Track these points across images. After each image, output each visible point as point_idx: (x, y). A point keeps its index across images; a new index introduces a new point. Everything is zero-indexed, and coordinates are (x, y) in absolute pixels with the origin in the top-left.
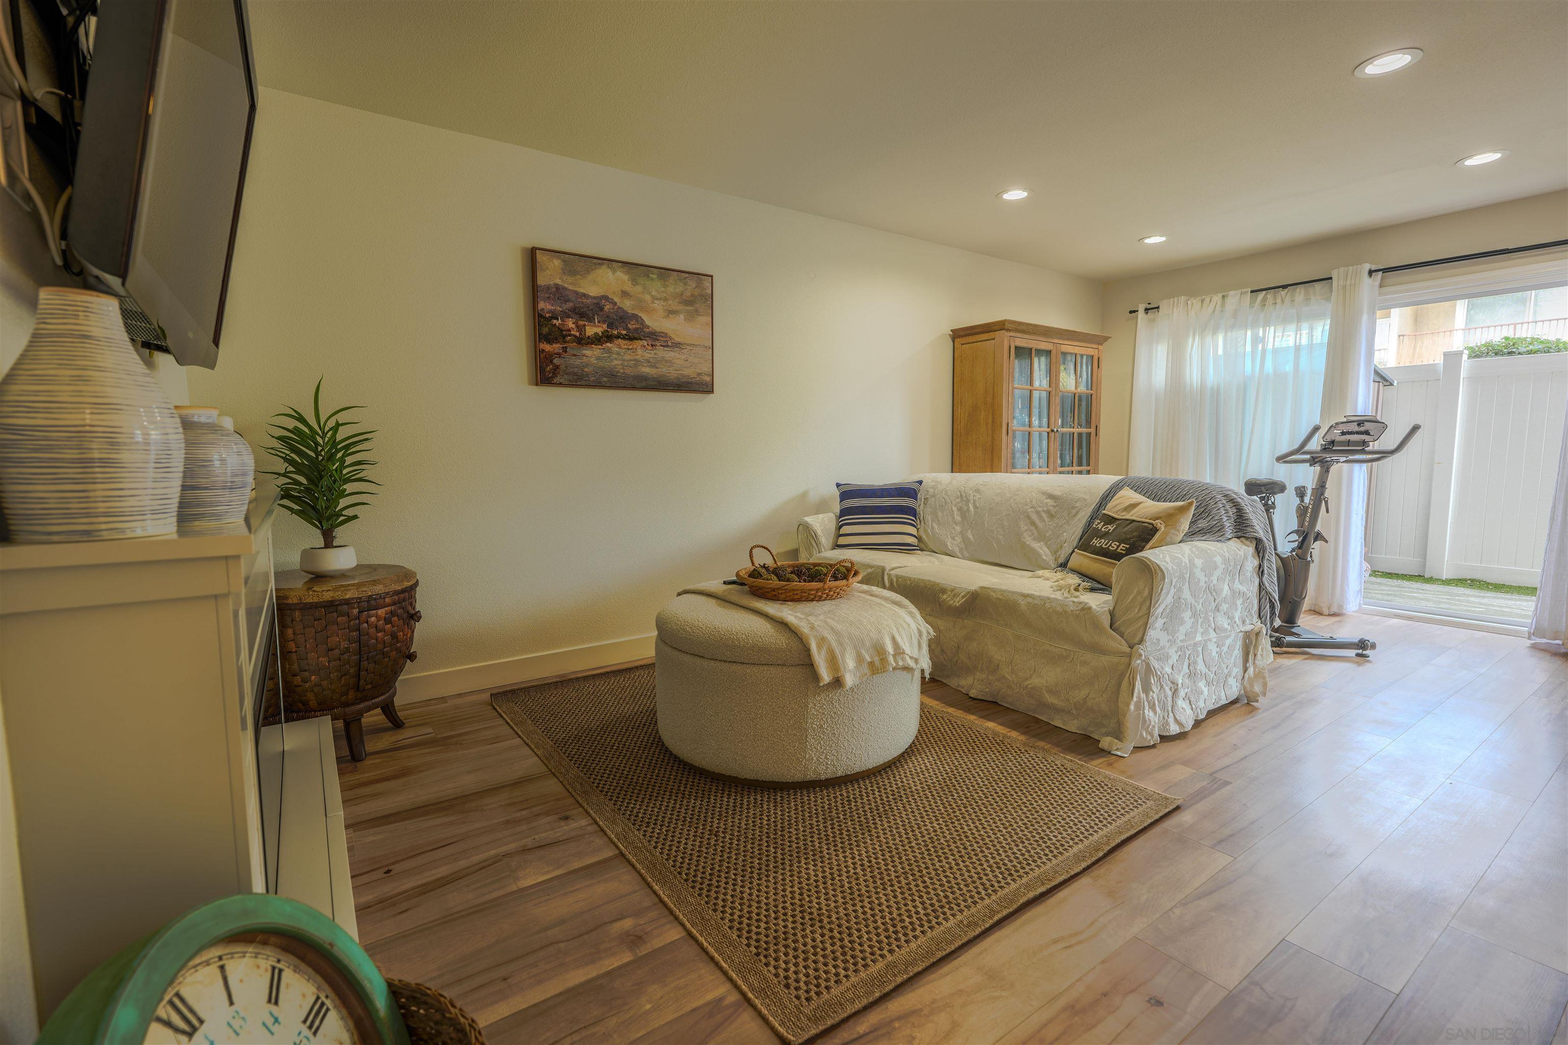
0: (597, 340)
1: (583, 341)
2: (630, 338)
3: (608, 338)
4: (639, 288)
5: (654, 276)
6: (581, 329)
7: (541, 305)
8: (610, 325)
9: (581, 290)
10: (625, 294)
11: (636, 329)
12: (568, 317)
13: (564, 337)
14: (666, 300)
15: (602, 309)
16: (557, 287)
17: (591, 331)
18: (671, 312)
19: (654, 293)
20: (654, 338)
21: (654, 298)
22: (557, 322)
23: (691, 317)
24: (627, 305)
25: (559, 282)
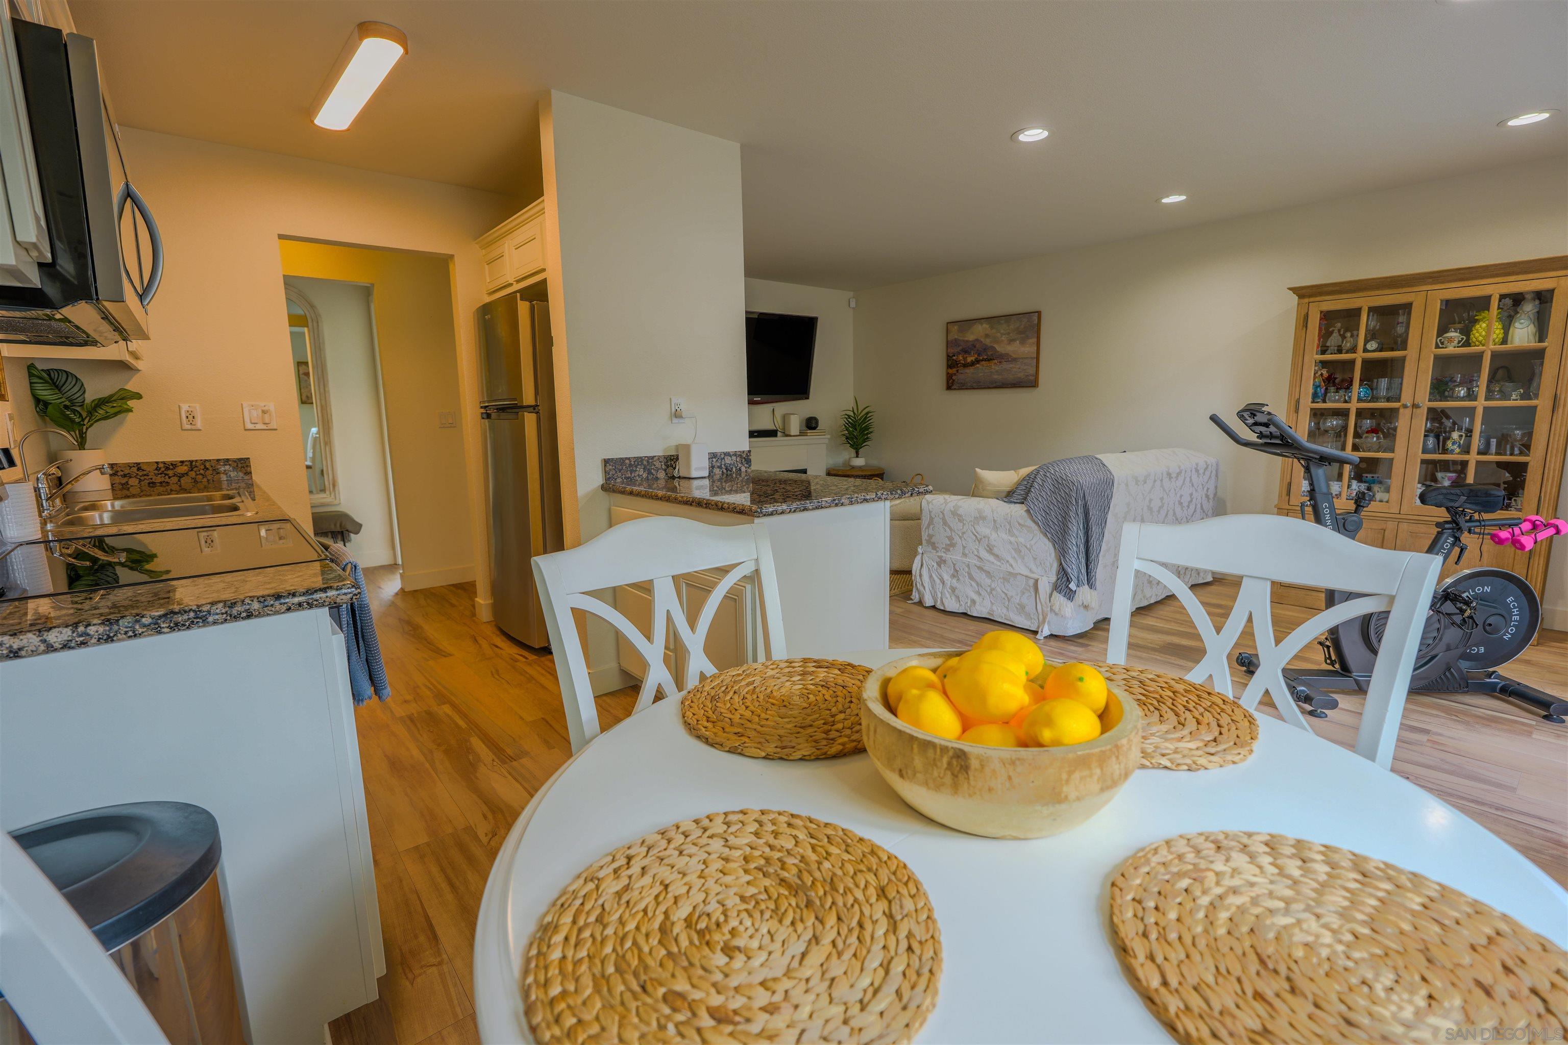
0: (973, 364)
1: (966, 365)
2: (989, 360)
3: (978, 361)
4: (994, 331)
5: (1003, 322)
6: (965, 359)
7: (949, 351)
8: (979, 355)
9: (966, 339)
10: (987, 336)
11: (992, 355)
12: (960, 354)
13: (957, 364)
14: (1009, 334)
15: (975, 347)
16: (956, 340)
17: (969, 359)
18: (1011, 341)
19: (1002, 331)
20: (1003, 358)
21: (1002, 334)
22: (954, 358)
23: (1023, 342)
24: (987, 342)
25: (956, 337)
